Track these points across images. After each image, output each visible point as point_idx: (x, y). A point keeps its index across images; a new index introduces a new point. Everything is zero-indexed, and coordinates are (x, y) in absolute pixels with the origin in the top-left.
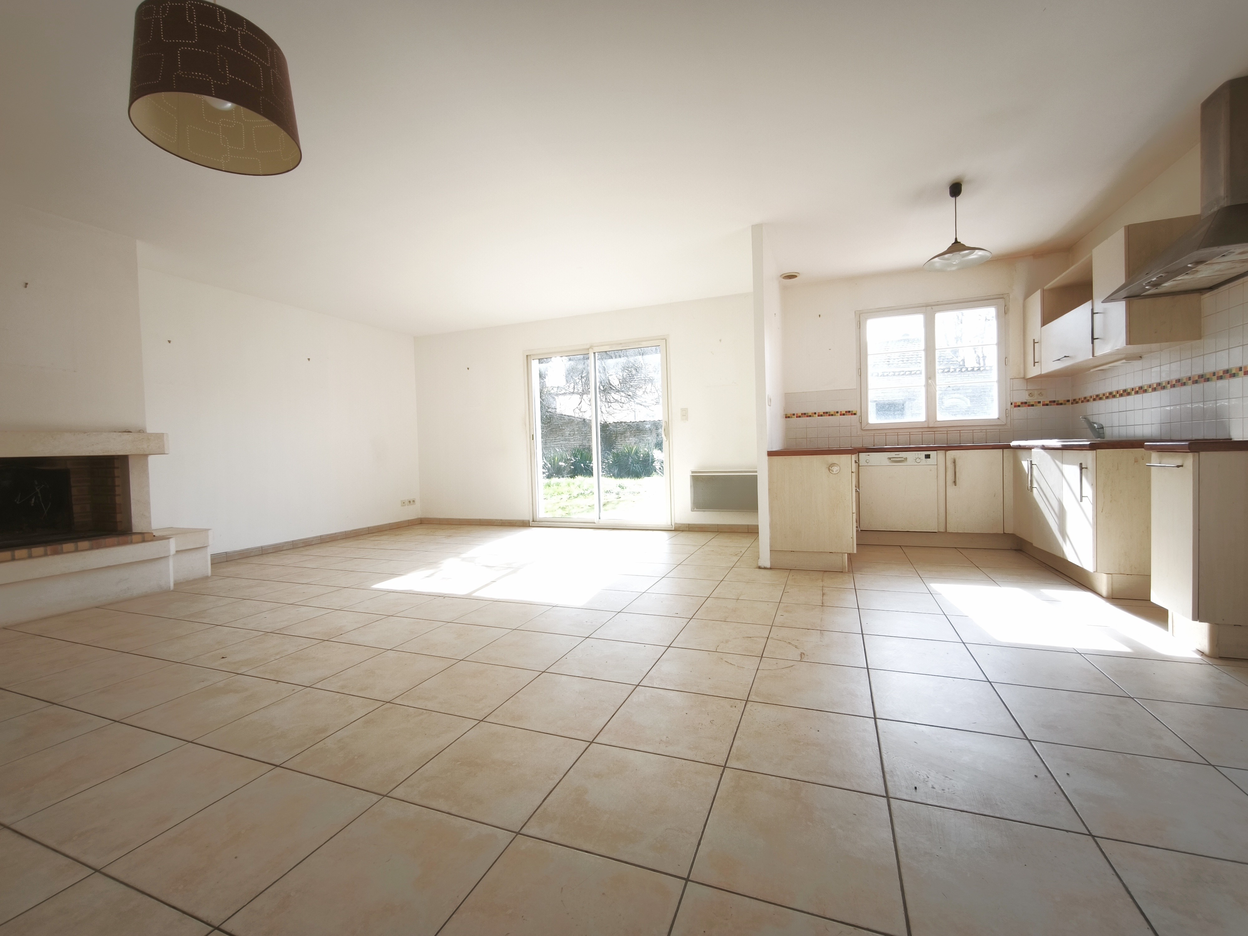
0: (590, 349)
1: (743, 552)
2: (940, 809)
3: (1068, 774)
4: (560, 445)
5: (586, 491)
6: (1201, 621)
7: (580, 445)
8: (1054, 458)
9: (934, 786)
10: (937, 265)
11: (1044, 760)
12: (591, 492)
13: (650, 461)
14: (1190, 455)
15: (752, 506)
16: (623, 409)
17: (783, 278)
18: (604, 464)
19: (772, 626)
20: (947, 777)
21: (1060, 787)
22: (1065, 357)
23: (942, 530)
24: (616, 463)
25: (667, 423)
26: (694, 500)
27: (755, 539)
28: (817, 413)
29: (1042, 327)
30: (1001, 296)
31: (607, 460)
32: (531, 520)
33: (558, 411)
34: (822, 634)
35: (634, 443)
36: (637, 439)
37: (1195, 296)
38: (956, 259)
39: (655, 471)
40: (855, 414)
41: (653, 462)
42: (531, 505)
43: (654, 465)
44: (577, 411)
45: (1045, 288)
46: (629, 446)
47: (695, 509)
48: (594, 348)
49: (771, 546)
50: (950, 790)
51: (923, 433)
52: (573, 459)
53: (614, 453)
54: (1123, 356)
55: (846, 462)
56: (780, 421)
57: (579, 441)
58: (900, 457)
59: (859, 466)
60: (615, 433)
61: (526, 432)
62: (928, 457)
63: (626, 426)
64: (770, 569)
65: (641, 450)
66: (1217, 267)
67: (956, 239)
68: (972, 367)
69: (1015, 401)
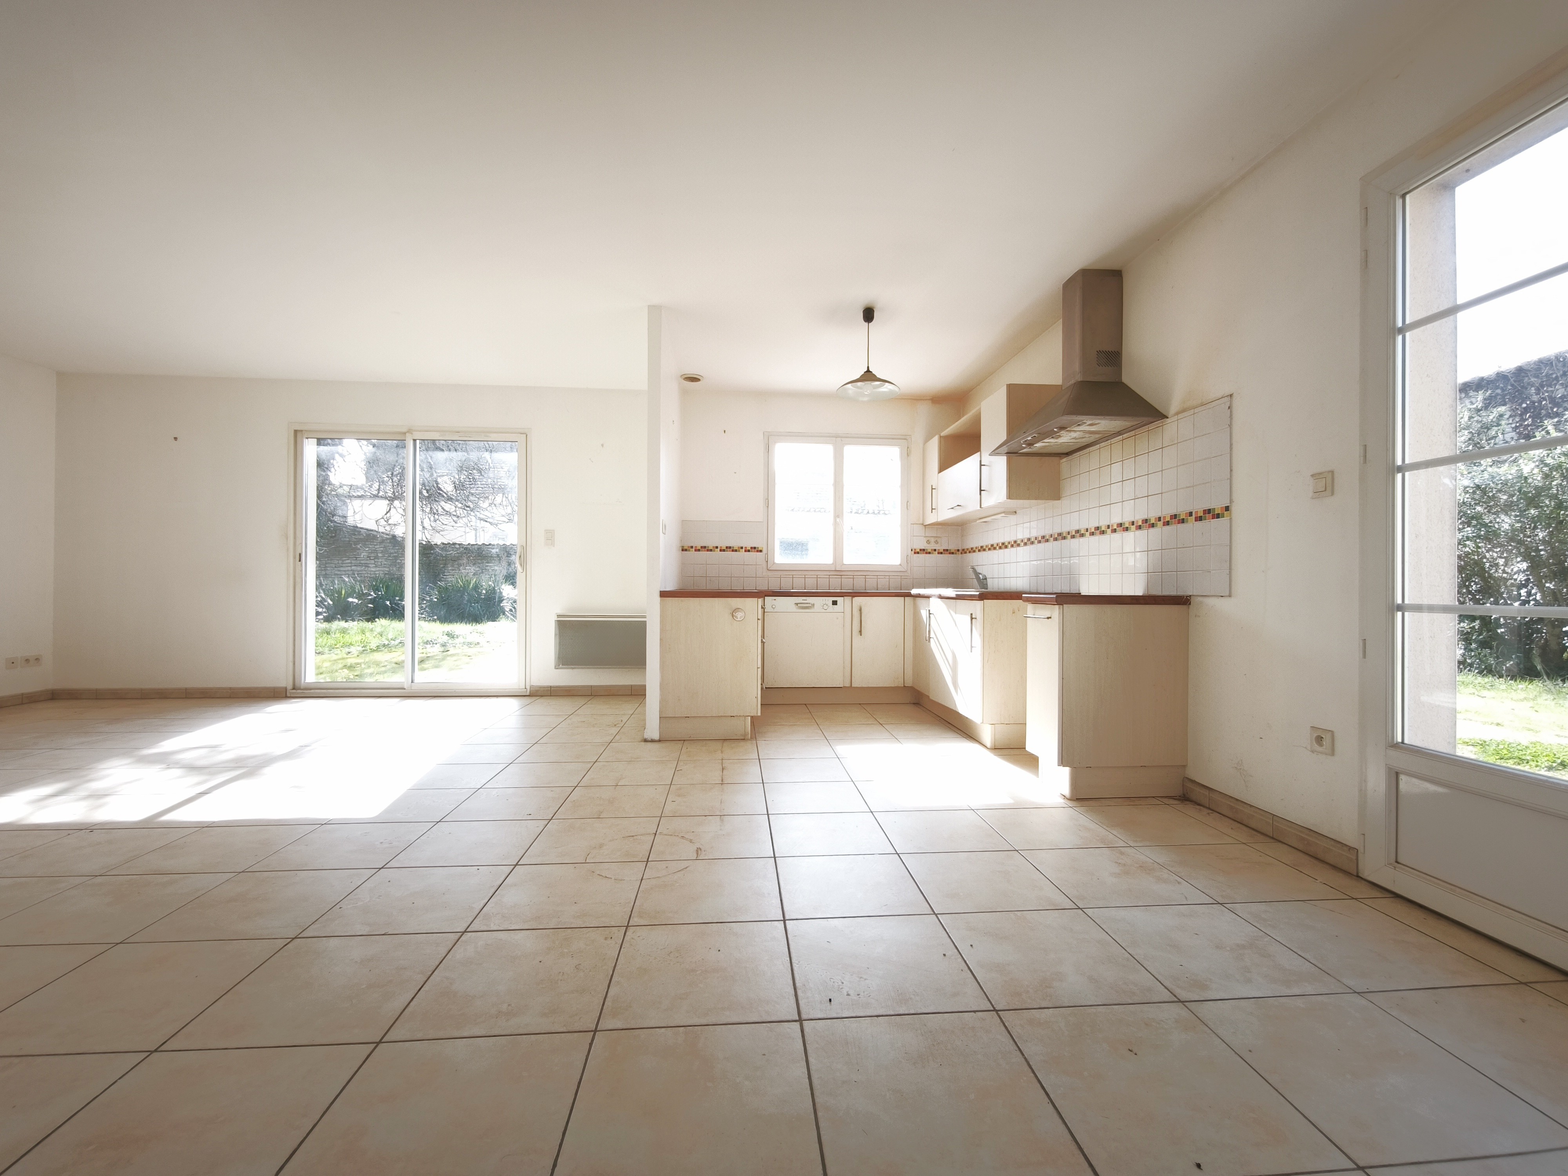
0: (407, 434)
1: (624, 721)
2: (856, 1020)
3: (971, 946)
4: (350, 573)
5: (393, 642)
6: (1064, 766)
7: (386, 574)
8: (949, 607)
9: (849, 992)
10: (850, 392)
11: (950, 935)
12: (400, 643)
13: (497, 600)
14: (1057, 607)
15: (639, 661)
16: (457, 525)
17: (684, 379)
18: (425, 602)
19: (661, 817)
20: (861, 978)
21: (965, 962)
22: (958, 506)
23: (848, 685)
24: (443, 601)
25: (524, 548)
26: (559, 653)
27: (641, 704)
28: (719, 548)
29: (939, 473)
30: (903, 437)
31: (430, 596)
32: (290, 686)
33: (351, 521)
34: (722, 821)
35: (473, 574)
36: (477, 569)
37: (1055, 459)
38: (868, 388)
39: (504, 614)
40: (761, 551)
41: (501, 601)
42: (291, 664)
43: (502, 605)
44: (382, 522)
45: (943, 434)
46: (465, 576)
47: (561, 666)
48: (414, 433)
49: (661, 712)
50: (866, 993)
51: (830, 577)
52: (372, 593)
53: (440, 587)
54: (1002, 510)
55: (751, 605)
56: (675, 553)
57: (384, 567)
58: (807, 603)
59: (764, 612)
60: (444, 558)
61: (288, 550)
62: (835, 603)
63: (461, 549)
64: (659, 741)
65: (484, 584)
66: (1073, 435)
67: (868, 367)
69: (915, 547)
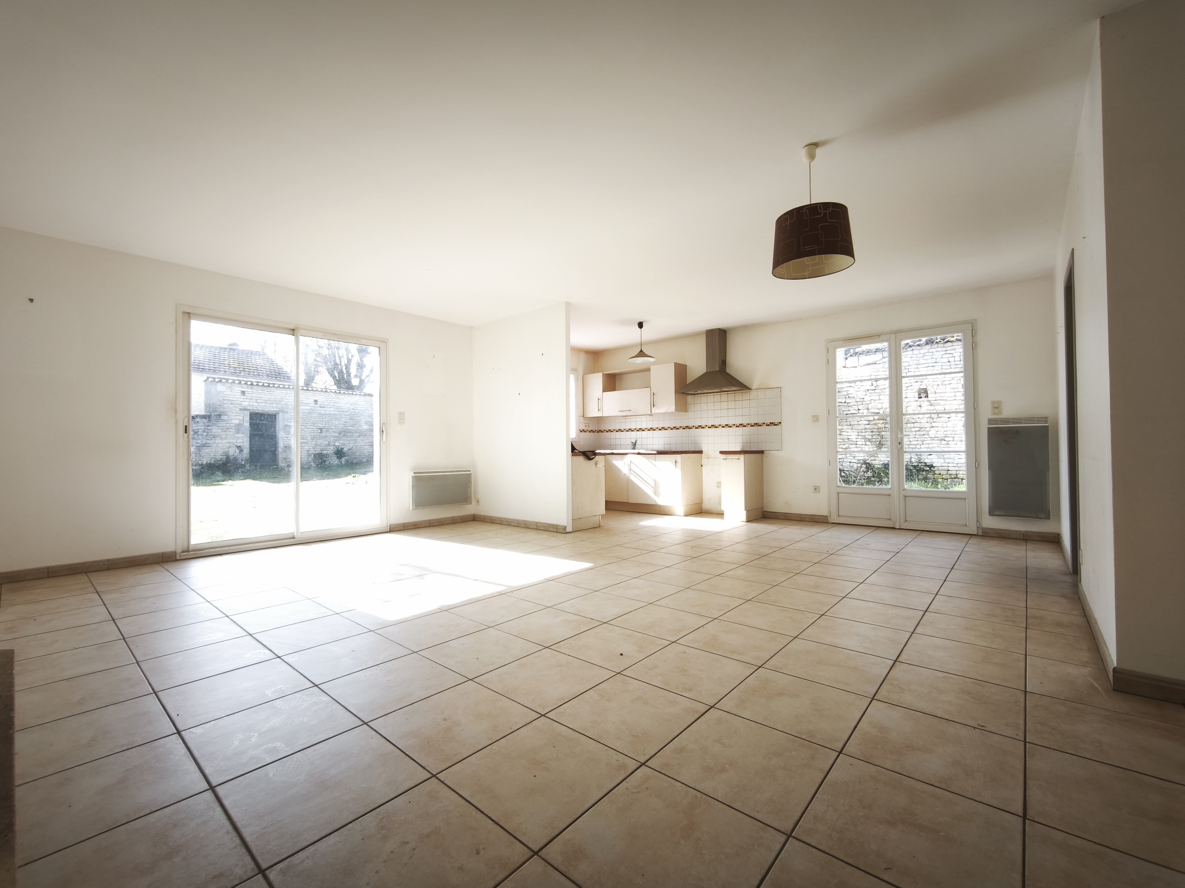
0: (295, 330)
14: (742, 455)
22: (628, 410)
25: (385, 425)
26: (417, 498)
29: (603, 392)
30: (576, 370)
32: (180, 550)
37: (686, 395)
45: (605, 373)
47: (417, 507)
48: (301, 330)
64: (571, 532)
67: (641, 349)
68: (322, 388)
69: (580, 429)
